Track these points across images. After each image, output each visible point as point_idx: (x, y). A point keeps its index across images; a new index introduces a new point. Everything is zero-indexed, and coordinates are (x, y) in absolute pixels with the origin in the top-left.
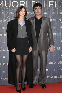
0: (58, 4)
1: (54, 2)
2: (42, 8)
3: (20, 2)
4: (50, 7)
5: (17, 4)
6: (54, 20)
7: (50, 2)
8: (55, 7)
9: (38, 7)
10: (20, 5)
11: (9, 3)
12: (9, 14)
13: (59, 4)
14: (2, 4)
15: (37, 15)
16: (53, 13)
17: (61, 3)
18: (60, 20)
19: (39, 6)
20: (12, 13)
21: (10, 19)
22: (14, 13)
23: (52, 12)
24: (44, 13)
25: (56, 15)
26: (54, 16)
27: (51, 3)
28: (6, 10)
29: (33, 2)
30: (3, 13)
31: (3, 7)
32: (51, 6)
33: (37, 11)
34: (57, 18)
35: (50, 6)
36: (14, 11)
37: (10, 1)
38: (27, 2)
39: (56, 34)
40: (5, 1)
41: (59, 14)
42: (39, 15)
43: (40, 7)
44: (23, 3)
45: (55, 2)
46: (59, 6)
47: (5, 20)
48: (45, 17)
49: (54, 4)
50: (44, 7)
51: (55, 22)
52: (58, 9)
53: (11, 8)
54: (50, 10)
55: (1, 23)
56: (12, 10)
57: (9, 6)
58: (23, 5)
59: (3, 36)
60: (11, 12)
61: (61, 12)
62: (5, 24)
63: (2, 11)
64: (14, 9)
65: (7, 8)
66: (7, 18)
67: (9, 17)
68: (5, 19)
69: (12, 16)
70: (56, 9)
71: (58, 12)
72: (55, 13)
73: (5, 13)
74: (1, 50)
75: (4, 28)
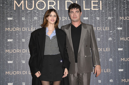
1: (99, 2)
2: (81, 11)
3: (49, 1)
4: (92, 9)
5: (43, 5)
6: (99, 29)
7: (92, 1)
8: (101, 9)
9: (74, 10)
10: (49, 6)
11: (32, 3)
12: (31, 20)
13: (106, 4)
14: (22, 4)
15: (74, 21)
16: (98, 18)
17: (109, 3)
18: (107, 29)
19: (77, 8)
20: (36, 18)
21: (34, 27)
22: (39, 18)
23: (96, 17)
24: (85, 18)
25: (102, 21)
26: (99, 23)
27: (94, 3)
28: (27, 14)
29: (67, 2)
30: (23, 19)
31: (23, 9)
32: (94, 7)
33: (74, 16)
34: (102, 26)
35: (93, 8)
36: (39, 15)
37: (33, 1)
38: (58, 1)
39: (103, 50)
40: (26, 1)
41: (107, 19)
42: (77, 21)
43: (78, 10)
44: (53, 3)
45: (101, 1)
46: (107, 8)
47: (26, 29)
48: (85, 24)
49: (99, 5)
50: (84, 9)
51: (100, 32)
52: (105, 12)
53: (35, 11)
54: (92, 14)
55: (20, 33)
56: (36, 13)
57: (32, 8)
58: (52, 6)
59: (22, 53)
60: (35, 16)
61: (109, 16)
62: (25, 35)
63: (22, 15)
64: (39, 13)
65: (29, 10)
66: (28, 25)
67: (31, 25)
68: (26, 27)
69: (36, 22)
70: (101, 12)
71: (105, 17)
72: (100, 17)
73: (25, 18)
74: (20, 73)
75: (24, 41)
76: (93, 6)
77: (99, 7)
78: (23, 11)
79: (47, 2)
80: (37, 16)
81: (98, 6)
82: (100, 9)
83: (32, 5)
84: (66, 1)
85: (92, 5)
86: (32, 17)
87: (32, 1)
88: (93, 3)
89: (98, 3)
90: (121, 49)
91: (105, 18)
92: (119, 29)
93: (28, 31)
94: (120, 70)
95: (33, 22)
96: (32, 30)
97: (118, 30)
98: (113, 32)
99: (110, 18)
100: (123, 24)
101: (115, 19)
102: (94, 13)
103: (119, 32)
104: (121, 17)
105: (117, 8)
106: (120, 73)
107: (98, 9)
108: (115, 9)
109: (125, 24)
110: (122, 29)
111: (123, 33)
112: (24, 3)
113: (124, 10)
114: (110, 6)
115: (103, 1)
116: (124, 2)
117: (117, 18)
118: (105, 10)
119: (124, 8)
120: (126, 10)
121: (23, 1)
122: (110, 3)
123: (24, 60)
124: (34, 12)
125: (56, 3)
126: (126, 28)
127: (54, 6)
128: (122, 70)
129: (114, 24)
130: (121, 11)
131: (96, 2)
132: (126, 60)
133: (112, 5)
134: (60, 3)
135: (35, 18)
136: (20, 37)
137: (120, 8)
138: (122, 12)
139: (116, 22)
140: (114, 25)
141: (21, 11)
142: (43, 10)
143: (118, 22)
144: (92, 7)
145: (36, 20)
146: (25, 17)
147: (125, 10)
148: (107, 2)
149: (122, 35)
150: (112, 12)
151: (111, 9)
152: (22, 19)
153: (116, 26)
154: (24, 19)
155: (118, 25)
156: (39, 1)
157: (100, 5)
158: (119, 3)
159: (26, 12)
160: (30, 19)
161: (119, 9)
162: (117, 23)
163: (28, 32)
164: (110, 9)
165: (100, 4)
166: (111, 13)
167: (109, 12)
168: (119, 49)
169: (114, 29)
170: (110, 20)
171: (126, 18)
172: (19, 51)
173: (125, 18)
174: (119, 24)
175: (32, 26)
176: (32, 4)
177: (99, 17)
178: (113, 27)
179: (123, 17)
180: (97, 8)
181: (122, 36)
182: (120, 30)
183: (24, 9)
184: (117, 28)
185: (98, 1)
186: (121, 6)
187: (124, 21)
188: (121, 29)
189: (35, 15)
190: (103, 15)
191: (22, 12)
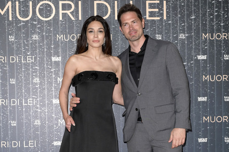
0: (172, 9)
1: (161, 3)
3: (61, 3)
4: (148, 18)
5: (50, 11)
7: (148, 2)
8: (165, 18)
10: (61, 12)
11: (28, 6)
12: (27, 41)
13: (175, 8)
14: (8, 9)
17: (180, 6)
20: (36, 37)
21: (32, 54)
22: (43, 36)
23: (155, 33)
28: (19, 29)
29: (98, 4)
30: (12, 38)
31: (10, 19)
32: (152, 14)
35: (150, 16)
36: (42, 31)
37: (31, 3)
38: (80, 2)
40: (17, 3)
41: (176, 38)
44: (70, 7)
45: (165, 2)
46: (176, 15)
47: (16, 59)
49: (161, 9)
52: (173, 24)
53: (34, 23)
54: (148, 28)
55: (6, 67)
56: (36, 27)
57: (28, 16)
58: (68, 12)
59: (10, 106)
60: (34, 33)
61: (180, 33)
62: (15, 71)
63: (8, 30)
64: (43, 26)
65: (23, 22)
66: (21, 51)
67: (28, 50)
68: (17, 55)
69: (37, 45)
70: (166, 24)
71: (173, 34)
72: (163, 35)
73: (15, 37)
74: (6, 145)
75: (14, 83)
76: (150, 12)
77: (162, 15)
78: (10, 23)
79: (58, 3)
80: (39, 34)
81: (159, 12)
82: (163, 18)
83: (28, 11)
84: (95, 2)
85: (148, 10)
86: (28, 36)
87: (28, 2)
88: (150, 4)
89: (160, 6)
90: (204, 99)
91: (173, 37)
92: (200, 57)
93: (21, 63)
94: (201, 140)
95: (31, 45)
96: (29, 60)
97: (197, 61)
98: (187, 64)
99: (182, 36)
100: (209, 48)
101: (193, 39)
102: (151, 26)
103: (199, 64)
104: (206, 34)
105: (197, 17)
106: (200, 146)
107: (159, 18)
108: (193, 17)
109: (213, 49)
110: (206, 58)
111: (209, 66)
112: (12, 7)
113: (212, 20)
114: (184, 11)
115: (170, 1)
116: (211, 2)
117: (197, 36)
118: (172, 21)
119: (212, 14)
120: (215, 20)
121: (10, 4)
122: (184, 6)
123: (14, 119)
124: (32, 24)
125: (75, 6)
126: (215, 56)
127: (72, 13)
128: (204, 140)
129: (190, 49)
130: (206, 21)
131: (155, 3)
132: (213, 120)
133: (187, 10)
134: (83, 5)
135: (34, 36)
136: (7, 76)
137: (204, 15)
138: (208, 23)
139: (195, 44)
140: (191, 51)
141: (8, 23)
142: (51, 20)
143: (199, 44)
144: (148, 14)
145: (36, 40)
146: (16, 34)
147: (213, 18)
148: (178, 3)
149: (207, 70)
150: (188, 23)
151: (185, 17)
152: (10, 40)
153: (195, 52)
154: (13, 40)
155: (199, 50)
156: (41, 3)
157: (163, 10)
158: (202, 6)
159: (16, 24)
160: (24, 39)
161: (202, 17)
162: (197, 45)
163: (21, 65)
164: (182, 17)
165: (163, 7)
166: (184, 26)
167: (181, 24)
168: (200, 99)
169: (190, 58)
170: (182, 40)
171: (215, 36)
172: (5, 103)
173: (212, 37)
174: (200, 48)
175: (28, 54)
176: (29, 8)
177: (160, 34)
178: (188, 54)
179: (209, 33)
180: (158, 16)
181: (206, 73)
182: (202, 60)
183: (13, 20)
184: (196, 56)
185: (158, 2)
186: (206, 11)
187: (211, 42)
188: (204, 57)
189: (34, 30)
190: (169, 30)
191: (8, 25)
